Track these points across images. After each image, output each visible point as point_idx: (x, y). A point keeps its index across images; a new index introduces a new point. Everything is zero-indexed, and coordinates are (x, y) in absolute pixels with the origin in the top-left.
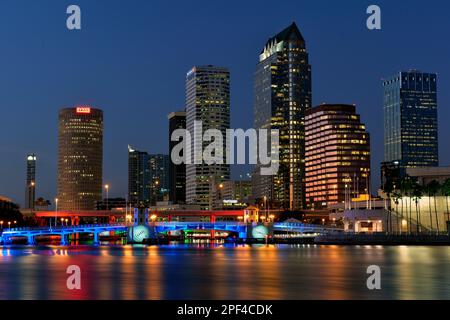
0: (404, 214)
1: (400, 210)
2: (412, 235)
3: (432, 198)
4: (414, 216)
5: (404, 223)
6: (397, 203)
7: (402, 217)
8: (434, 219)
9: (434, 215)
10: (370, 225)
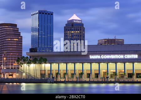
0: (24, 71)
1: (22, 69)
2: (27, 79)
3: (35, 64)
4: (28, 71)
5: (24, 74)
6: (21, 66)
7: (23, 72)
8: (35, 73)
9: (35, 71)
10: (12, 75)
